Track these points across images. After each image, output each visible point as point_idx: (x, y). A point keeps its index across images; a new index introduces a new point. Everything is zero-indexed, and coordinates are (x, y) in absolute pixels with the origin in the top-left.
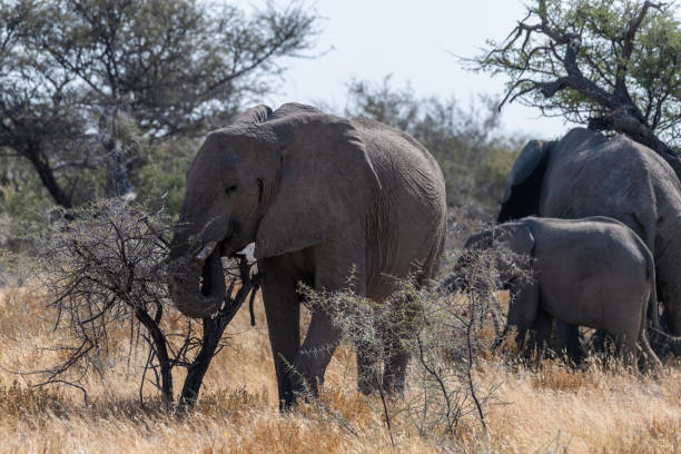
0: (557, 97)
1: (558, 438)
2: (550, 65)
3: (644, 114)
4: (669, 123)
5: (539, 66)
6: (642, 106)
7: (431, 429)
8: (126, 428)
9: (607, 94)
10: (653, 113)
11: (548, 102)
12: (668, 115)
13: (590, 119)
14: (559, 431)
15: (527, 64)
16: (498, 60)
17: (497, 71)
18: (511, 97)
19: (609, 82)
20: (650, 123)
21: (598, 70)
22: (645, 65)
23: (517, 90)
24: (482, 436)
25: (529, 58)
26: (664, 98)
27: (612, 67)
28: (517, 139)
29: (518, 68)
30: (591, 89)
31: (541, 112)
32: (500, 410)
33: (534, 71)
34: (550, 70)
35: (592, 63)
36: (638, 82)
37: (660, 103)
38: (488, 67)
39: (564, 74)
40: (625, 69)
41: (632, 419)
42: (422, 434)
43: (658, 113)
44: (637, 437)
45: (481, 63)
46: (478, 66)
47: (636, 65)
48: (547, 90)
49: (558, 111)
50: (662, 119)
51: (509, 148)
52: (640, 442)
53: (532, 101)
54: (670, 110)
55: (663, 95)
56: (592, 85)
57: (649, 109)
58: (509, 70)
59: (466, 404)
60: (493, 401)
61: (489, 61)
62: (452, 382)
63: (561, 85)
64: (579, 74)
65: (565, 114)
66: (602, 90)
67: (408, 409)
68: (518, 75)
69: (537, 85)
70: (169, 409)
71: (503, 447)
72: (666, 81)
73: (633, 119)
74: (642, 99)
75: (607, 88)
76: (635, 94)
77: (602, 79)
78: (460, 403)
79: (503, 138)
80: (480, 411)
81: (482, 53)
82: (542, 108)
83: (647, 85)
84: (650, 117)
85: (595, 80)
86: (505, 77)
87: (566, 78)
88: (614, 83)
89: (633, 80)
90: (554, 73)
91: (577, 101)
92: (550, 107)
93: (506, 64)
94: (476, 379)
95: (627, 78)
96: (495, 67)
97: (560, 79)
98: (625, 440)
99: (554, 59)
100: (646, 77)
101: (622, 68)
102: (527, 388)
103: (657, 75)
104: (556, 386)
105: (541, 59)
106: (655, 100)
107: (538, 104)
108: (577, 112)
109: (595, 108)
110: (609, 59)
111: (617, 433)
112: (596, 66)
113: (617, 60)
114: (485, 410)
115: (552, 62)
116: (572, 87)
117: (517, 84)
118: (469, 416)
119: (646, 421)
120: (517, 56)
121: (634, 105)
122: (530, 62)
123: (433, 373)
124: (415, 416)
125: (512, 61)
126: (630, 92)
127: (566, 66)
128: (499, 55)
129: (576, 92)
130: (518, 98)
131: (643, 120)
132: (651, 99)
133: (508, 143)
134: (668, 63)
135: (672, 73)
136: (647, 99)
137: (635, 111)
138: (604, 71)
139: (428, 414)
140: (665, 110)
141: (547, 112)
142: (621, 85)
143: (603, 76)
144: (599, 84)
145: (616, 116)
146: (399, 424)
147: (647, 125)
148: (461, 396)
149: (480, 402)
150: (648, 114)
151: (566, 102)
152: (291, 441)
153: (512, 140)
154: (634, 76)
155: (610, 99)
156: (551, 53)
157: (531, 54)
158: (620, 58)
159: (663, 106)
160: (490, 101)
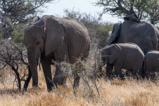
0: (116, 12)
1: (117, 97)
2: (114, 4)
3: (138, 16)
4: (144, 18)
5: (111, 4)
6: (137, 14)
7: (86, 95)
8: (10, 96)
9: (129, 11)
10: (140, 16)
11: (114, 13)
12: (143, 16)
13: (124, 17)
14: (117, 95)
15: (108, 4)
16: (101, 3)
17: (101, 6)
18: (104, 12)
19: (129, 8)
20: (139, 18)
21: (126, 5)
22: (138, 4)
23: (106, 11)
24: (98, 97)
25: (109, 2)
26: (143, 12)
27: (129, 5)
28: (106, 23)
29: (106, 5)
30: (124, 10)
31: (112, 16)
32: (103, 90)
33: (110, 6)
34: (114, 6)
35: (124, 4)
36: (136, 8)
37: (141, 13)
38: (98, 5)
39: (118, 6)
40: (133, 5)
41: (135, 92)
42: (83, 97)
43: (141, 16)
44: (137, 97)
45: (97, 4)
46: (96, 5)
47: (135, 4)
48: (113, 10)
49: (116, 16)
50: (142, 17)
51: (104, 25)
52: (138, 98)
53: (110, 13)
54: (144, 15)
55: (142, 11)
56: (125, 9)
57: (139, 15)
58: (104, 5)
59: (94, 89)
60: (101, 88)
61: (99, 3)
62: (91, 84)
63: (117, 9)
64: (121, 6)
65: (118, 16)
66: (127, 10)
67: (80, 91)
68: (106, 7)
69: (111, 9)
70: (20, 91)
71: (104, 100)
72: (143, 8)
73: (135, 17)
74: (137, 12)
75: (128, 10)
76: (135, 11)
77: (127, 7)
78: (93, 89)
79: (103, 22)
80: (98, 91)
81: (97, 1)
82: (112, 15)
83: (138, 9)
84: (139, 17)
85: (125, 8)
86: (103, 7)
87: (118, 7)
88: (130, 8)
89: (135, 7)
90: (115, 6)
91: (121, 13)
92: (114, 15)
93: (103, 4)
94: (97, 83)
95: (133, 7)
96: (100, 5)
97: (117, 8)
98: (134, 97)
99: (115, 3)
100: (138, 7)
101: (132, 5)
102: (109, 85)
103: (141, 6)
104: (117, 84)
105: (112, 3)
106: (140, 12)
107: (111, 14)
108: (121, 16)
109: (125, 15)
110: (129, 2)
111: (132, 96)
112: (125, 4)
113: (131, 3)
114: (99, 90)
115: (114, 3)
116: (120, 10)
117: (106, 9)
118: (95, 92)
119: (139, 93)
120: (106, 2)
121: (135, 14)
122: (109, 3)
123: (86, 81)
124: (82, 92)
125: (104, 3)
126: (134, 11)
127: (118, 4)
128: (101, 2)
129: (120, 11)
130: (106, 12)
131: (137, 18)
132: (139, 12)
133: (104, 24)
134: (143, 3)
135: (144, 6)
136: (138, 12)
137: (135, 15)
138: (127, 5)
139: (85, 92)
140: (143, 15)
141: (113, 16)
142: (132, 9)
143: (127, 6)
144: (126, 9)
145: (131, 16)
146: (78, 94)
147: (138, 19)
148: (93, 87)
149: (98, 89)
150: (139, 16)
151: (118, 13)
152: (51, 99)
153: (105, 23)
154: (135, 6)
155: (129, 12)
156: (114, 1)
157: (109, 1)
158: (131, 2)
159: (142, 14)
160: (99, 13)
